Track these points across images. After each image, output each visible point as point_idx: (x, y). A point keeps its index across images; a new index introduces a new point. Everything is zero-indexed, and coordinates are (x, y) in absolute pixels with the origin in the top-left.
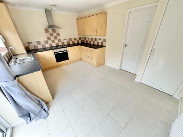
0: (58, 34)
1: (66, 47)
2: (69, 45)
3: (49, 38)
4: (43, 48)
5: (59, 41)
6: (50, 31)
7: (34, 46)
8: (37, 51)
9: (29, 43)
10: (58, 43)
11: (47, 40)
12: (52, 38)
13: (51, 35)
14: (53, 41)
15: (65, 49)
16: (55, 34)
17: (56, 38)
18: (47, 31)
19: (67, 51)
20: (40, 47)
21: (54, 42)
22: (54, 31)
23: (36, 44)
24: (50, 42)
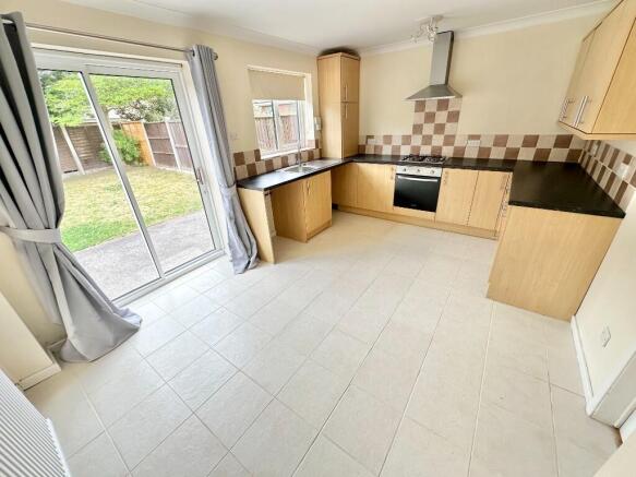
0: (454, 117)
1: (443, 166)
2: (458, 162)
3: (417, 129)
4: (393, 156)
5: (449, 140)
6: (431, 104)
7: (376, 147)
8: (378, 160)
9: (369, 137)
10: (440, 149)
11: (410, 132)
12: (428, 129)
13: (430, 117)
14: (427, 140)
15: (437, 172)
16: (442, 117)
17: (440, 129)
18: (420, 106)
19: (439, 179)
20: (387, 151)
21: (430, 144)
22: (443, 105)
23: (380, 142)
24: (417, 140)
